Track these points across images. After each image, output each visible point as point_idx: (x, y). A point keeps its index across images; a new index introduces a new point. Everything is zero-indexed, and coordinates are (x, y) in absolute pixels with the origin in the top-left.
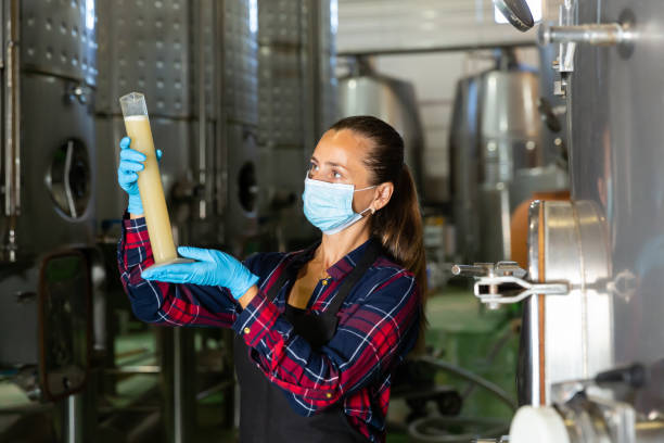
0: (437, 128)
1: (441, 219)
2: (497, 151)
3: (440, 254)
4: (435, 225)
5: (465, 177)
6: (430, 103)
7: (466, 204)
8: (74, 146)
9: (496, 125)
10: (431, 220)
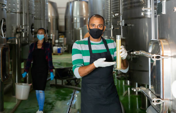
0: (62, 14)
1: (63, 36)
2: (76, 20)
3: (63, 44)
4: (62, 37)
5: (68, 26)
6: (60, 8)
7: (69, 32)
8: (4, 20)
9: (76, 14)
10: (61, 36)
